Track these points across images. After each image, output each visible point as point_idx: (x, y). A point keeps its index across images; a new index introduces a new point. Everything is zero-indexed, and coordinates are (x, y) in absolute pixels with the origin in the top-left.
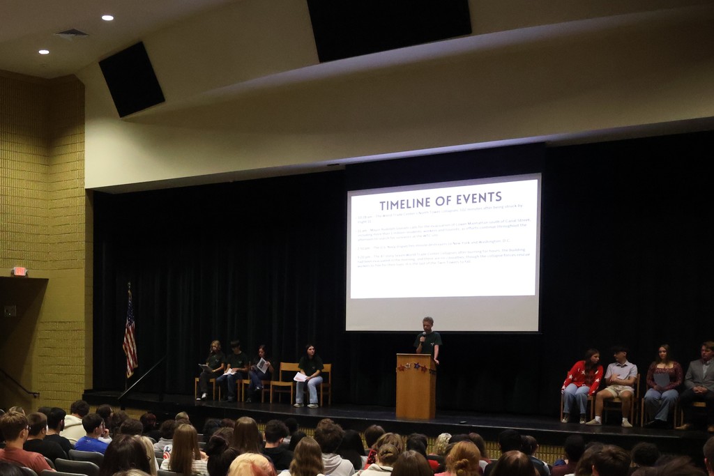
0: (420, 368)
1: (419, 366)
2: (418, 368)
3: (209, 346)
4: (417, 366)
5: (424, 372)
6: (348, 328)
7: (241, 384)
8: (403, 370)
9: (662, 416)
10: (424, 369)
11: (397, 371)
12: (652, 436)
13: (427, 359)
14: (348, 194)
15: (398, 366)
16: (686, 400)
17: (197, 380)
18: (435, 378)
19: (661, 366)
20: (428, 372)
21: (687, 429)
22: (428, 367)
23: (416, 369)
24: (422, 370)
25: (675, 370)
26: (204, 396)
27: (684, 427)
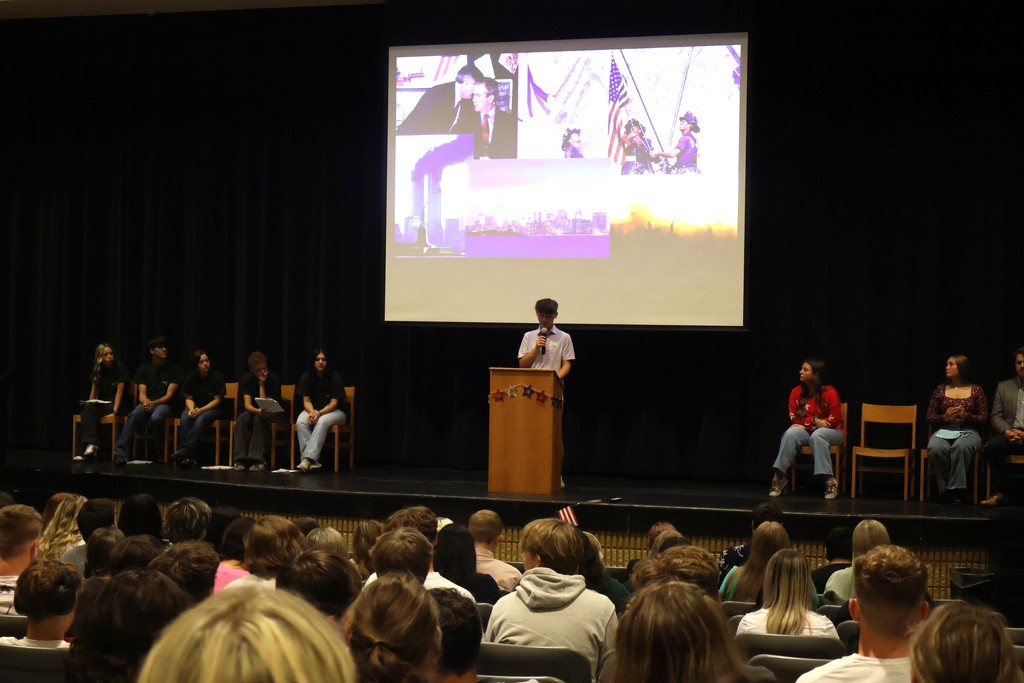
0: (534, 396)
1: (533, 392)
2: (529, 396)
3: (92, 354)
4: (528, 392)
5: (543, 401)
6: (390, 316)
7: (172, 428)
8: (502, 399)
9: (958, 482)
10: (542, 398)
11: (491, 401)
12: (945, 518)
13: (548, 378)
14: (390, 51)
15: (493, 391)
16: (995, 452)
17: (77, 418)
18: (561, 412)
19: (951, 393)
20: (549, 404)
21: (999, 503)
22: (549, 394)
23: (526, 398)
24: (538, 399)
25: (974, 398)
26: (89, 450)
27: (992, 500)
